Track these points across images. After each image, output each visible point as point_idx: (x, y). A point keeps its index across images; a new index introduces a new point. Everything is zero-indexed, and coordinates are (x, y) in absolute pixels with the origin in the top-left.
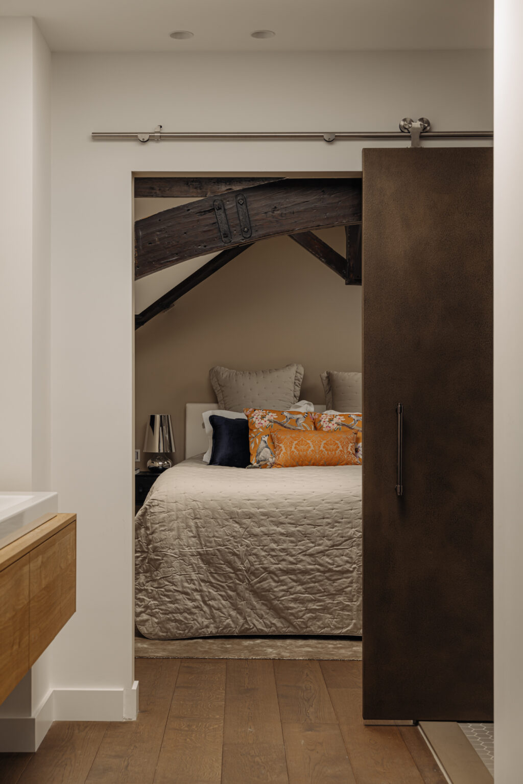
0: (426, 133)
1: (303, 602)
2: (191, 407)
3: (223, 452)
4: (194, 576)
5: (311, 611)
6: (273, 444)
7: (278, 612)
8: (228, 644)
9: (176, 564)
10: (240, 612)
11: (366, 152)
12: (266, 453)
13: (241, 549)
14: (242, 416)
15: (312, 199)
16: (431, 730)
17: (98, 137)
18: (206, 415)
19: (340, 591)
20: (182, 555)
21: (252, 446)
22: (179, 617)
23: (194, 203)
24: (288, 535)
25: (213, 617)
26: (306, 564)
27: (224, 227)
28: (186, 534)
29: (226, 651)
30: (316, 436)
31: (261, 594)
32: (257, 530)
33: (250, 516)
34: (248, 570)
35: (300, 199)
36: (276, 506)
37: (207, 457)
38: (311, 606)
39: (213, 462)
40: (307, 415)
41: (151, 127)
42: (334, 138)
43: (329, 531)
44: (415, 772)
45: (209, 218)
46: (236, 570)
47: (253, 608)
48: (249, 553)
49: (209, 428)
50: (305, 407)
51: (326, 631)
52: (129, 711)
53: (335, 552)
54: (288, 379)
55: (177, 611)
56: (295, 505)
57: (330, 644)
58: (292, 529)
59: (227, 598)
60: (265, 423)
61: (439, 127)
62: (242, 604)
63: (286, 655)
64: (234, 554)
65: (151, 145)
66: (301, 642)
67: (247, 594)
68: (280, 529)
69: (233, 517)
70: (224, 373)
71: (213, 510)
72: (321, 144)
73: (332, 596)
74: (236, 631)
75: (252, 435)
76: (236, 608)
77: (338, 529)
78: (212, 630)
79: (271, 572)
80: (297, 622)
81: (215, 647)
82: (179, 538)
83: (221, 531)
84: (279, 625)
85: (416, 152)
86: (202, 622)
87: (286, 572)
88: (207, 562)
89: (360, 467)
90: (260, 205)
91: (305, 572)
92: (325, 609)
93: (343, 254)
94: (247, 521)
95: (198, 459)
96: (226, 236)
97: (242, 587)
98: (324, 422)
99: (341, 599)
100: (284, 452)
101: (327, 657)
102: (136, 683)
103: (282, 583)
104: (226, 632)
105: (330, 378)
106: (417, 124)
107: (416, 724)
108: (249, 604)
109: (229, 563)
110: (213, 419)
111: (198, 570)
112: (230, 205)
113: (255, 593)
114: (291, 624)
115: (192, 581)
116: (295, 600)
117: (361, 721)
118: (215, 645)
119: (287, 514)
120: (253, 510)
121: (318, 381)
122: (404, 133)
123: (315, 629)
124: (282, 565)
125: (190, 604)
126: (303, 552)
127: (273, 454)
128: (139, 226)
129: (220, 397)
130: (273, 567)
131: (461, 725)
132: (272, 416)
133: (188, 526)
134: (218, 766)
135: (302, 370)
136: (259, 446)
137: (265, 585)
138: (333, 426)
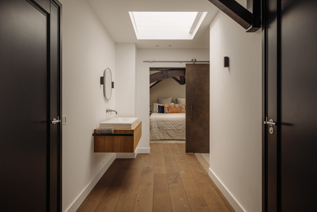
0: (195, 61)
1: (174, 134)
2: (154, 104)
3: (160, 111)
4: (157, 131)
5: (175, 136)
6: (168, 110)
7: (170, 136)
8: (162, 141)
9: (154, 128)
10: (164, 136)
11: (186, 64)
12: (167, 111)
13: (164, 126)
14: (163, 105)
15: (177, 71)
16: (196, 154)
17: (144, 62)
18: (157, 105)
19: (180, 133)
20: (155, 127)
21: (165, 110)
22: (155, 137)
23: (159, 72)
24: (171, 124)
25: (160, 137)
26: (174, 128)
27: (164, 76)
28: (155, 124)
29: (162, 142)
30: (175, 108)
31: (167, 133)
32: (167, 123)
33: (166, 121)
34: (165, 129)
35: (176, 71)
36: (170, 119)
37: (157, 112)
38: (175, 135)
39: (158, 112)
40: (173, 105)
41: (152, 60)
42: (181, 62)
43: (178, 123)
44: (195, 161)
45: (161, 74)
46: (163, 130)
47: (166, 135)
48: (165, 127)
49: (158, 107)
50: (173, 104)
51: (177, 139)
52: (149, 152)
53: (179, 127)
54: (170, 99)
55: (154, 136)
56: (172, 119)
57: (178, 141)
58: (172, 123)
59: (162, 134)
60: (167, 106)
61: (197, 60)
62: (164, 135)
63: (172, 143)
64: (163, 127)
65: (153, 63)
66: (174, 141)
67: (165, 133)
68: (170, 123)
69: (163, 121)
70: (160, 98)
71: (160, 120)
72: (179, 63)
73: (178, 133)
74: (163, 139)
75: (164, 108)
76: (163, 135)
77: (179, 123)
78: (160, 139)
79: (169, 130)
80: (173, 138)
81: (160, 142)
82: (154, 124)
83: (161, 123)
84: (170, 138)
85: (194, 64)
86: (158, 138)
87: (171, 130)
88: (159, 128)
89: (185, 113)
90: (169, 72)
91: (174, 130)
92: (177, 136)
93: (179, 80)
94: (165, 122)
95: (156, 112)
96: (164, 77)
97: (164, 132)
98: (176, 106)
99: (180, 134)
100: (170, 111)
101: (178, 143)
102: (150, 148)
103: (171, 131)
104: (162, 139)
105: (176, 99)
106: (194, 60)
107: (194, 153)
108: (165, 135)
109: (162, 128)
110: (158, 106)
111: (157, 129)
112: (165, 72)
113: (166, 133)
114: (172, 138)
115: (156, 131)
116: (172, 134)
117: (185, 153)
118: (160, 141)
119: (171, 121)
120: (169, 120)
121: (174, 100)
122: (192, 61)
123: (176, 139)
124: (171, 129)
125: (156, 135)
126: (174, 127)
127: (168, 111)
128: (150, 75)
129: (159, 102)
130: (169, 129)
131: (201, 154)
132: (168, 105)
133: (156, 123)
134: (164, 160)
135: (172, 98)
136: (166, 110)
137: (168, 132)
138: (177, 107)
